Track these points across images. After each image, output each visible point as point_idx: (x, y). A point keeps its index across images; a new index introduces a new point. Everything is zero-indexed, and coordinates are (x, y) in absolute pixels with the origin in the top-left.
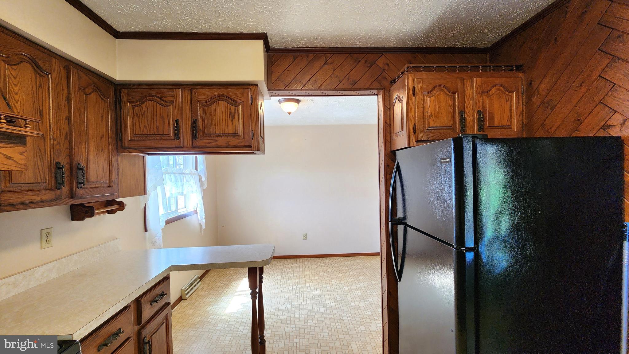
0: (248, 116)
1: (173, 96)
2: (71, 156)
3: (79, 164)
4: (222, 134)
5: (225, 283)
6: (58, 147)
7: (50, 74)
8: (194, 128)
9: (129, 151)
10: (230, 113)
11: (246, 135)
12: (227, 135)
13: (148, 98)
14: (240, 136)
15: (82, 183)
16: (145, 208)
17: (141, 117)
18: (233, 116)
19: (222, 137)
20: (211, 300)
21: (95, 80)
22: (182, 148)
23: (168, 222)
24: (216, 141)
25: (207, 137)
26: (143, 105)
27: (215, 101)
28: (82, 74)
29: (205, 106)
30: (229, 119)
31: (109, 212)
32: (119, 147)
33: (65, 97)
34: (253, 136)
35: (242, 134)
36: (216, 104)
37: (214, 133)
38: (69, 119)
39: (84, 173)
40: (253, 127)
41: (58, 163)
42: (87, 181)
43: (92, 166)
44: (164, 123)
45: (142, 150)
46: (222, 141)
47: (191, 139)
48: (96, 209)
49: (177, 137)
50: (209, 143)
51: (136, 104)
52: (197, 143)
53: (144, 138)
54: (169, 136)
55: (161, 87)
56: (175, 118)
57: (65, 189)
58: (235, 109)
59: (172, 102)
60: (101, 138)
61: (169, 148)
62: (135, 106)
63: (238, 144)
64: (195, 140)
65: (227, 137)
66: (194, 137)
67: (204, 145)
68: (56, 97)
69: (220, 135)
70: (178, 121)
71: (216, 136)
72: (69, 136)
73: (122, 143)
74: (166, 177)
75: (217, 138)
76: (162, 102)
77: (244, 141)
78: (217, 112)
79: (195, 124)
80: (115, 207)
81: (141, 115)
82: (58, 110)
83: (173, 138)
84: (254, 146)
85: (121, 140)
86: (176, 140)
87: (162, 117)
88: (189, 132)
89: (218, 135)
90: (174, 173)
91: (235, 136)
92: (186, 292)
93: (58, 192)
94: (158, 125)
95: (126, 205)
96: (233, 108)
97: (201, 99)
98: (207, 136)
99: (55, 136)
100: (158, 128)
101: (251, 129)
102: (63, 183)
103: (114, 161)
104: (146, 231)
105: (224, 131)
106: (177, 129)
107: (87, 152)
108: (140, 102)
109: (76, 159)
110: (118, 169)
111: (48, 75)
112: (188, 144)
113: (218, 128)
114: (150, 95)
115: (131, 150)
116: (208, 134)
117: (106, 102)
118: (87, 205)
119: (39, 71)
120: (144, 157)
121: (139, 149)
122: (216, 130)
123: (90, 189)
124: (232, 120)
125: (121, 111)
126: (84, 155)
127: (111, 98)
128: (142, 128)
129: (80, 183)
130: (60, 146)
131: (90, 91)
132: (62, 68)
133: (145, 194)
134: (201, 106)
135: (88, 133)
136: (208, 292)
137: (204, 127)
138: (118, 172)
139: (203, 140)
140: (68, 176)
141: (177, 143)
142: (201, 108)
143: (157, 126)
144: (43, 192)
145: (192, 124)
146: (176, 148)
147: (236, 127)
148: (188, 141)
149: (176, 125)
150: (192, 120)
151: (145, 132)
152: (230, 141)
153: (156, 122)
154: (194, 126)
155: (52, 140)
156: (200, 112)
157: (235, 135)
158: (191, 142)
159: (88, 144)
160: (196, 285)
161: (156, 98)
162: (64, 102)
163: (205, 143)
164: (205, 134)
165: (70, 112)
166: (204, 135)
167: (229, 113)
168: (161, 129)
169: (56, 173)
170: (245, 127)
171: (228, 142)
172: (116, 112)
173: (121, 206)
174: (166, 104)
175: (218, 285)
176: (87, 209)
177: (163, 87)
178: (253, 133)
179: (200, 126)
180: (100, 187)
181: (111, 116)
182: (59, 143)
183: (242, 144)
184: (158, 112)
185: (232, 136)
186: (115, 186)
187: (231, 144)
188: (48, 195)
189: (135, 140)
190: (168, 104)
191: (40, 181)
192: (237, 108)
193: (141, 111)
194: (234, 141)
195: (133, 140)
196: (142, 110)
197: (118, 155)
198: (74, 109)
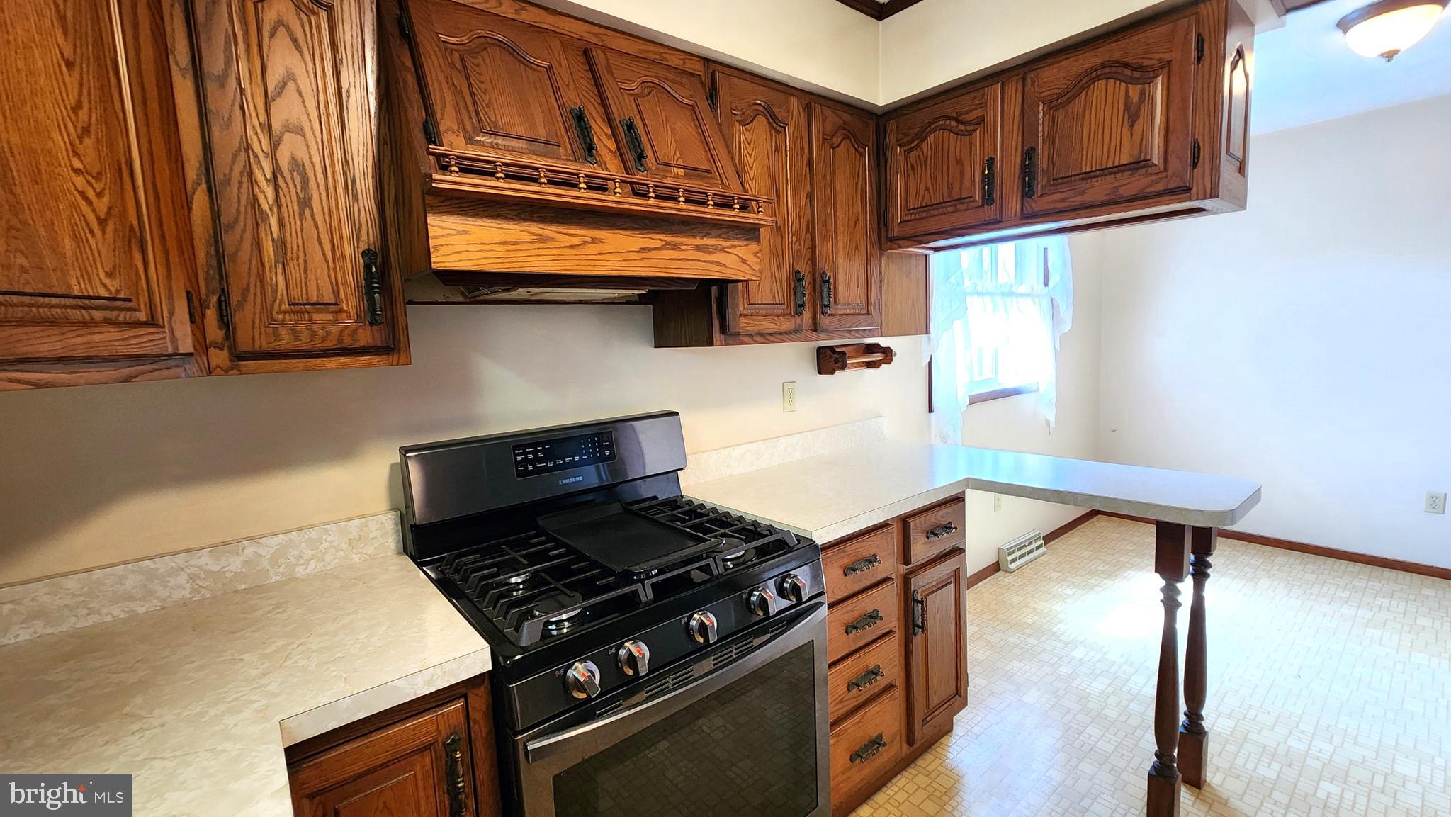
0: (1184, 101)
1: (983, 105)
2: (813, 259)
3: (824, 273)
4: (1099, 170)
5: (1107, 566)
6: (797, 246)
7: (787, 124)
8: (1028, 170)
9: (898, 244)
10: (1127, 107)
11: (1173, 160)
12: (1115, 170)
13: (933, 126)
14: (1155, 165)
15: (828, 306)
16: (930, 363)
17: (919, 171)
18: (1133, 114)
19: (1100, 178)
20: (1066, 592)
21: (847, 117)
22: (1000, 222)
23: (974, 400)
24: (1083, 193)
25: (1059, 187)
26: (924, 146)
27: (1083, 86)
28: (828, 112)
29: (1056, 108)
30: (1122, 125)
31: (870, 365)
32: (883, 241)
33: (805, 159)
34: (1198, 157)
35: (1162, 160)
36: (1086, 96)
37: (1078, 172)
38: (810, 197)
39: (830, 288)
40: (1201, 129)
41: (798, 272)
42: (835, 303)
43: (841, 277)
44: (962, 173)
45: (920, 238)
46: (1097, 190)
47: (1019, 199)
48: (851, 357)
49: (988, 198)
50: (1063, 200)
51: (913, 145)
52: (1033, 205)
53: (924, 214)
54: (972, 199)
55: (959, 92)
56: (986, 152)
57: (807, 315)
58: (1142, 93)
59: (980, 121)
60: (855, 224)
61: (972, 227)
62: (909, 151)
63: (1147, 187)
64: (1029, 200)
65: (1113, 176)
66: (1027, 191)
67: (1052, 206)
68: (794, 163)
69: (1093, 174)
70: (991, 162)
71: (1083, 179)
72: (810, 228)
73: (887, 232)
74: (973, 301)
75: (1083, 185)
76: (962, 127)
77: (1166, 177)
78: (1087, 116)
79: (1030, 159)
80: (877, 357)
81: (919, 168)
82: (797, 182)
83: (980, 204)
84: (1201, 186)
85: (886, 225)
86: (986, 206)
87: (959, 162)
88: (1016, 182)
89: (1088, 176)
90: (991, 294)
91: (1139, 168)
92: (1010, 558)
93: (798, 319)
94: (951, 180)
95: (895, 354)
96: (1134, 91)
97: (1047, 93)
98: (1059, 184)
99: (794, 229)
100: (950, 186)
101: (1193, 135)
102: (802, 306)
103: (874, 268)
104: (930, 410)
105: (1104, 161)
106: (988, 180)
107: (835, 252)
108: (917, 139)
109: (820, 265)
110: (881, 282)
111: (785, 128)
112: (1013, 212)
113: (1089, 159)
114: (937, 119)
115: (901, 242)
116: (1061, 178)
117: (862, 155)
118: (837, 350)
119: (775, 125)
120: (926, 256)
121: (915, 239)
122: (1084, 163)
123: (838, 318)
124: (1132, 125)
125: (886, 165)
126: (831, 257)
127: (871, 144)
128: (921, 193)
129: (826, 306)
130: (800, 245)
131: (839, 140)
132: (801, 110)
133: (927, 332)
134: (1045, 109)
135: (836, 216)
136: (1060, 572)
137: (1051, 163)
138: (881, 288)
139: (1049, 194)
140: (810, 294)
141: (988, 213)
142: (1047, 116)
143: (948, 184)
144: (781, 318)
145: (1023, 161)
146: (986, 224)
147: (1142, 139)
148: (1014, 205)
149: (986, 172)
150: (1022, 152)
151: (927, 201)
152: (1120, 186)
153: (948, 175)
154: (1026, 165)
155: (790, 235)
156: (1043, 128)
157: (1139, 164)
158: (1019, 207)
159: (836, 238)
160: (1031, 551)
161: (948, 122)
162: (805, 170)
163: (1053, 202)
164: (1054, 180)
165: (812, 185)
166: (1052, 182)
167: (1122, 108)
168: (956, 188)
169: (795, 289)
170: (1172, 137)
171: (1117, 188)
172: (879, 172)
173: (888, 354)
174: (969, 128)
175: (1089, 565)
176: (837, 356)
177: (963, 91)
178: (1196, 150)
179: (1042, 162)
180: (854, 314)
181: (870, 180)
182: (798, 240)
183: (1160, 187)
184: (952, 150)
185: (1127, 171)
186: (875, 313)
187: (1124, 192)
188: (787, 324)
189: (908, 221)
190: (972, 128)
191: (777, 302)
192: (1147, 88)
193: (920, 158)
194: (1134, 183)
195: (906, 221)
196: (921, 156)
197: (881, 255)
198: (818, 178)
